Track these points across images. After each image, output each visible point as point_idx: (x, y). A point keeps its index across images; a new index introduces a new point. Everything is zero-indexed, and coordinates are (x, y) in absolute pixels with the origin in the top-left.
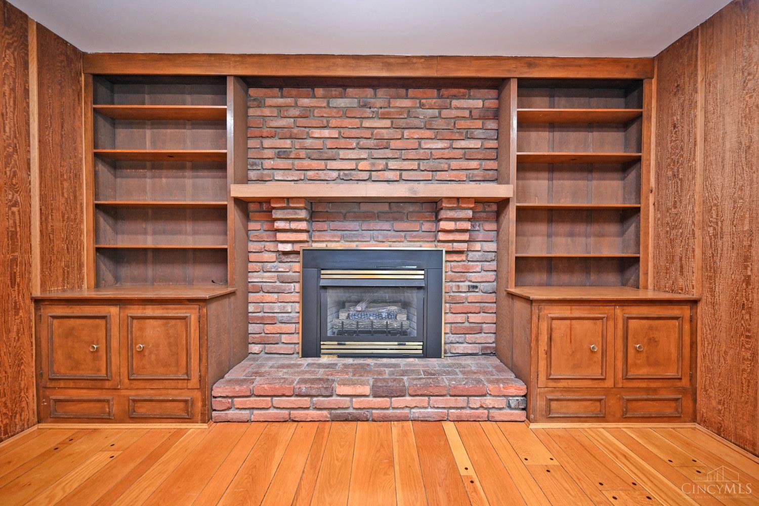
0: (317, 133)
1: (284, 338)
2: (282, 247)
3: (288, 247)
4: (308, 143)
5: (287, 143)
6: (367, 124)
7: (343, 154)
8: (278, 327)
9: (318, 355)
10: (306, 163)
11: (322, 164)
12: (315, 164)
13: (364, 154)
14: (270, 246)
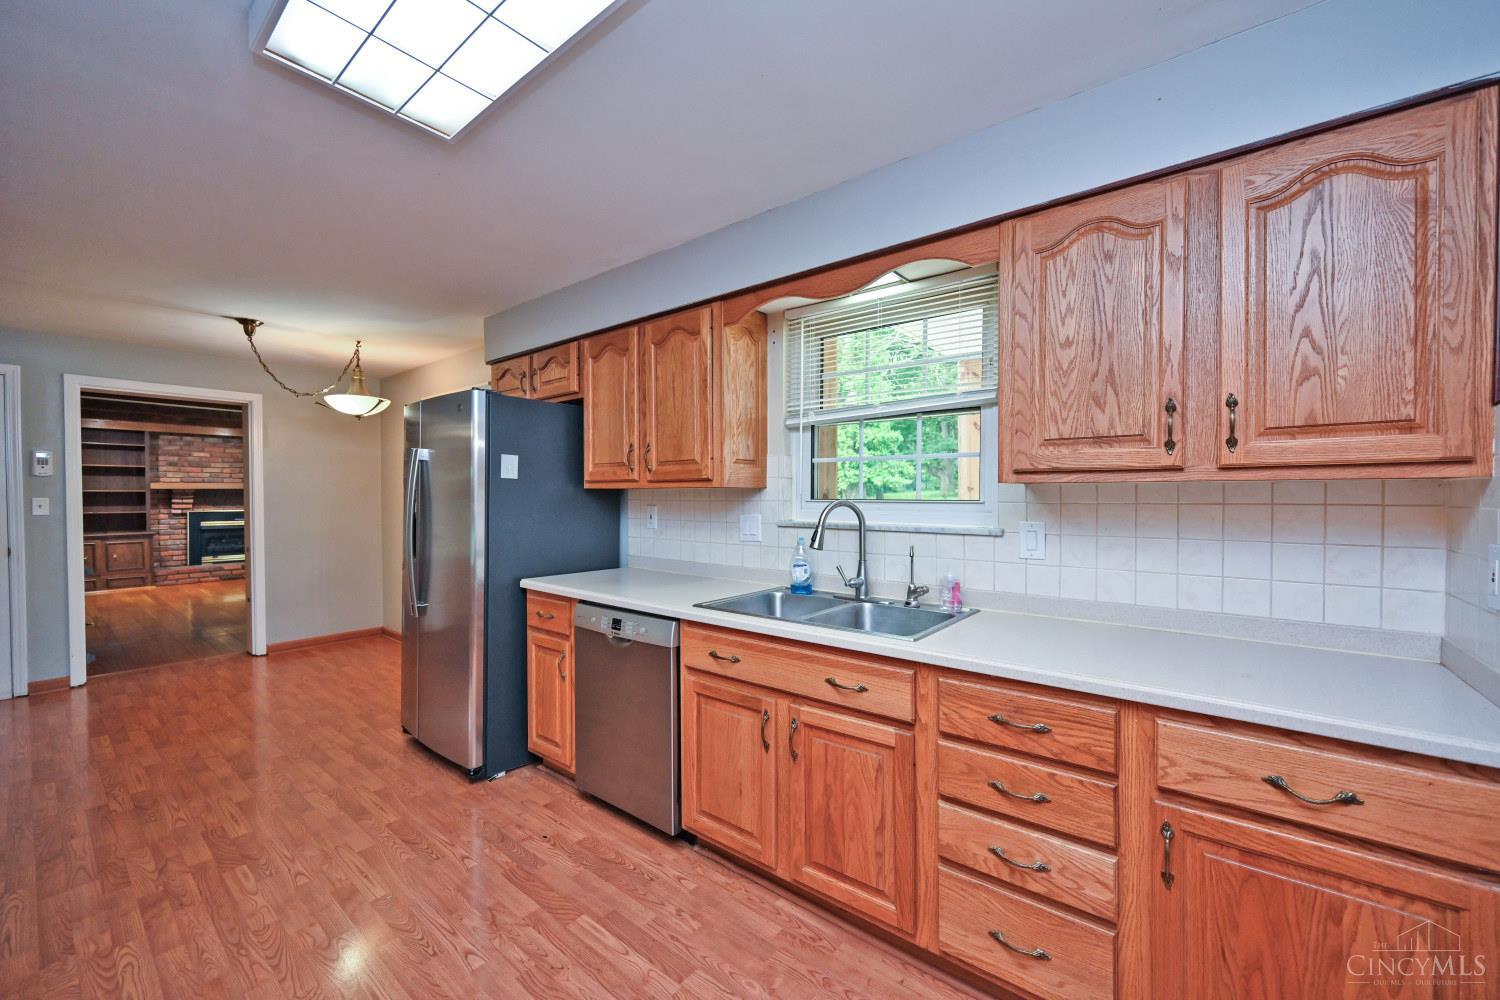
0: (196, 454)
1: (175, 558)
2: (174, 511)
3: (179, 512)
4: (190, 458)
5: (176, 459)
6: (227, 451)
7: (213, 465)
8: (170, 553)
9: (200, 563)
10: (190, 469)
11: (199, 469)
12: (195, 469)
13: (227, 465)
14: (166, 511)
